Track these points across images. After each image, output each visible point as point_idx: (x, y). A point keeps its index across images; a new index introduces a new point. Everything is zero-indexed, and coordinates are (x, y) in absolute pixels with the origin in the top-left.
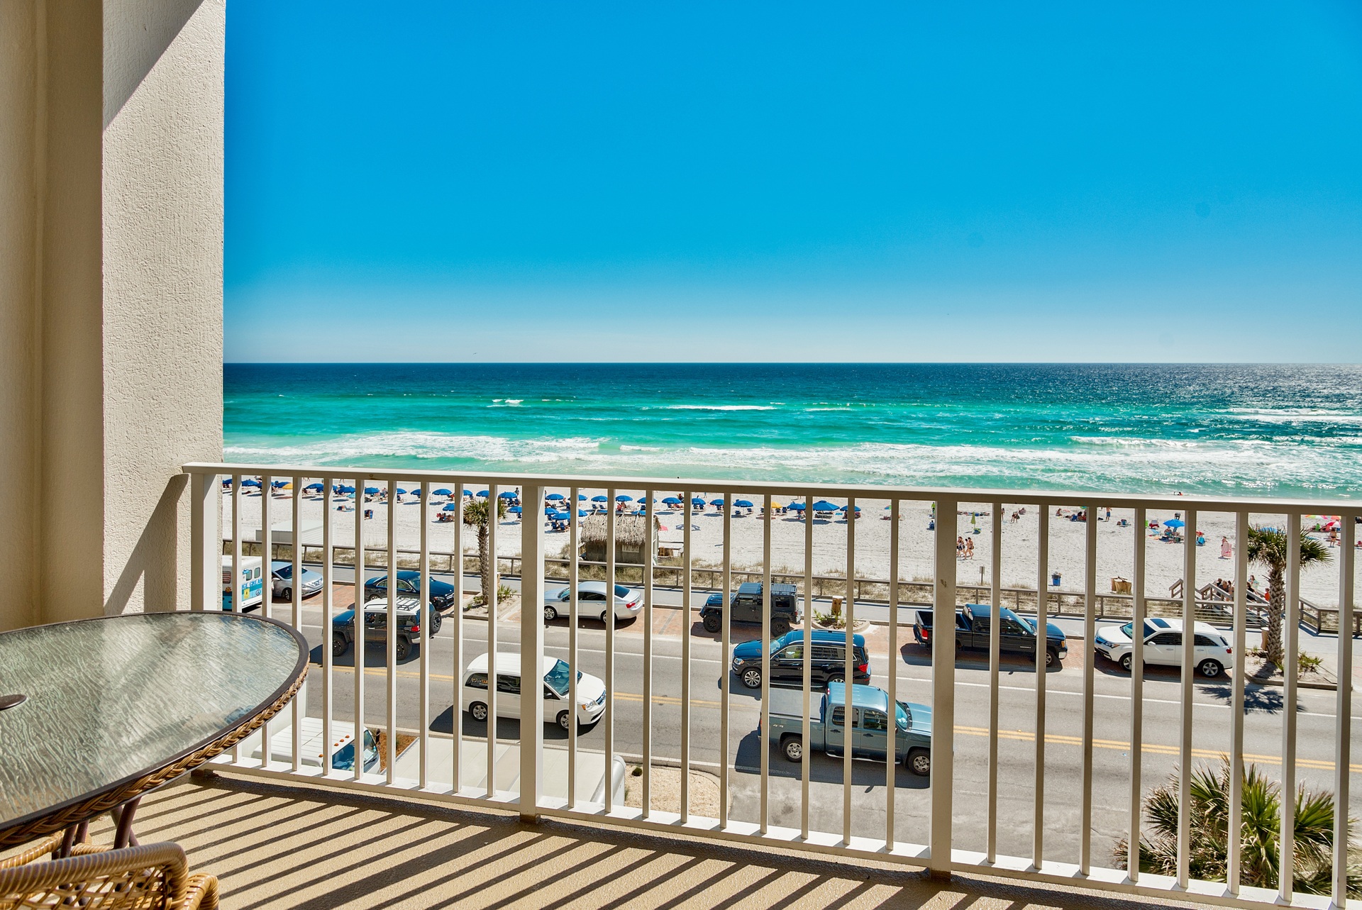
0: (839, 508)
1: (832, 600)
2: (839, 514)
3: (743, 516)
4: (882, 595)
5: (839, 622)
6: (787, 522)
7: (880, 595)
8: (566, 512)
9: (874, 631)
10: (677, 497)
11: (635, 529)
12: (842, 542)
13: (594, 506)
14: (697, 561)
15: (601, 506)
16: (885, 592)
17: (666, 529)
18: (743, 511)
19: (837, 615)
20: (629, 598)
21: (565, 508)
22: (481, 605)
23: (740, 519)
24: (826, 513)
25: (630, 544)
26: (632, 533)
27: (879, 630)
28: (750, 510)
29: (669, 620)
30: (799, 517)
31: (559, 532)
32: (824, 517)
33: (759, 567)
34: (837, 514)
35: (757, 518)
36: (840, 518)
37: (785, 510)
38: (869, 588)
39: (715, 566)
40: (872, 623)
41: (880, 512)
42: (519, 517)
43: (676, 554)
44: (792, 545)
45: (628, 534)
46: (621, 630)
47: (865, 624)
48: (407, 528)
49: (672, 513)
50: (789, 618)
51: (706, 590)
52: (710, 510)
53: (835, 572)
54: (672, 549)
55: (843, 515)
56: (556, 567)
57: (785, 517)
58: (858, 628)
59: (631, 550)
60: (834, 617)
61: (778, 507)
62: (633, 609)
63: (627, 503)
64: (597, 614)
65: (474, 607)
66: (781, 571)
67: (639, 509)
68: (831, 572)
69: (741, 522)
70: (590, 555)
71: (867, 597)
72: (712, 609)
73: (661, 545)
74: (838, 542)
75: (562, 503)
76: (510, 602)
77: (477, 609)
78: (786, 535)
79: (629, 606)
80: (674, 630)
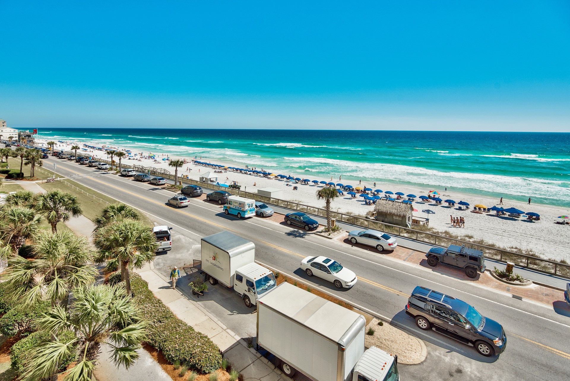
0: (524, 213)
1: (507, 264)
2: (525, 216)
3: (463, 210)
4: (546, 267)
5: (510, 277)
6: (489, 216)
7: (545, 267)
8: (372, 197)
9: (535, 288)
10: (427, 196)
11: (400, 209)
12: (524, 232)
13: (386, 195)
14: (432, 228)
15: (389, 196)
16: (549, 266)
17: (417, 211)
18: (464, 207)
19: (510, 273)
20: (390, 241)
21: (373, 195)
22: (327, 232)
23: (461, 211)
24: (515, 215)
25: (397, 215)
26: (398, 210)
27: (539, 288)
28: (467, 207)
29: (410, 255)
30: (498, 214)
31: (368, 205)
32: (514, 217)
33: (467, 238)
34: (523, 216)
35: (471, 212)
36: (525, 218)
37: (489, 210)
38: (537, 261)
39: (441, 233)
40: (534, 283)
41: (554, 219)
42: (352, 196)
43: (421, 223)
44: (491, 229)
45: (396, 211)
46: (385, 255)
47: (529, 282)
48: (308, 195)
49: (424, 203)
50: (476, 269)
51: (432, 244)
52: (444, 204)
53: (515, 248)
54: (420, 221)
55: (528, 217)
56: (362, 220)
57: (488, 213)
58: (524, 284)
59: (397, 218)
60: (507, 274)
61: (485, 207)
62: (392, 246)
63: (402, 196)
64: (375, 245)
65: (324, 232)
66: (479, 242)
67: (407, 199)
68: (512, 248)
69: (462, 213)
70: (378, 217)
71: (535, 267)
72: (432, 255)
73: (413, 218)
74: (521, 232)
75: (371, 192)
76: (339, 232)
77: (325, 233)
78: (487, 223)
79: (390, 245)
80: (411, 261)
